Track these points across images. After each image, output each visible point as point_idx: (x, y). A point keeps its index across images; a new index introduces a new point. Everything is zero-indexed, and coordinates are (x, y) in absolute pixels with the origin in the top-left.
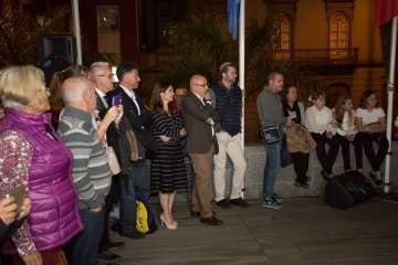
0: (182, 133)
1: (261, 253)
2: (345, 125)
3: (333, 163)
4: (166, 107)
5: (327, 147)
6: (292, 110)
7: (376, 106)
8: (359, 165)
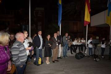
1: (63, 71)
3: (76, 50)
5: (75, 47)
8: (81, 51)
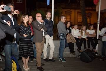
0: (32, 34)
2: (84, 35)
4: (26, 24)
6: (68, 29)
7: (93, 29)
